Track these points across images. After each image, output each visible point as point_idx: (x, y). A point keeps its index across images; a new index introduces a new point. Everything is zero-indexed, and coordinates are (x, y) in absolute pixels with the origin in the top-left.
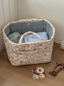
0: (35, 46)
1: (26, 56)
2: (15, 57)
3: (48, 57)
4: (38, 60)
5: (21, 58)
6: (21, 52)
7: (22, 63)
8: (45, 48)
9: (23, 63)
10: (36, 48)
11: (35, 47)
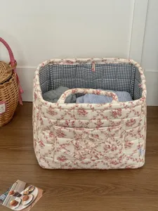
0: (100, 117)
1: (75, 142)
2: (48, 142)
3: (135, 151)
4: (107, 158)
5: (63, 146)
6: (63, 129)
7: (63, 160)
8: (127, 124)
9: (67, 162)
10: (102, 121)
11: (100, 119)
